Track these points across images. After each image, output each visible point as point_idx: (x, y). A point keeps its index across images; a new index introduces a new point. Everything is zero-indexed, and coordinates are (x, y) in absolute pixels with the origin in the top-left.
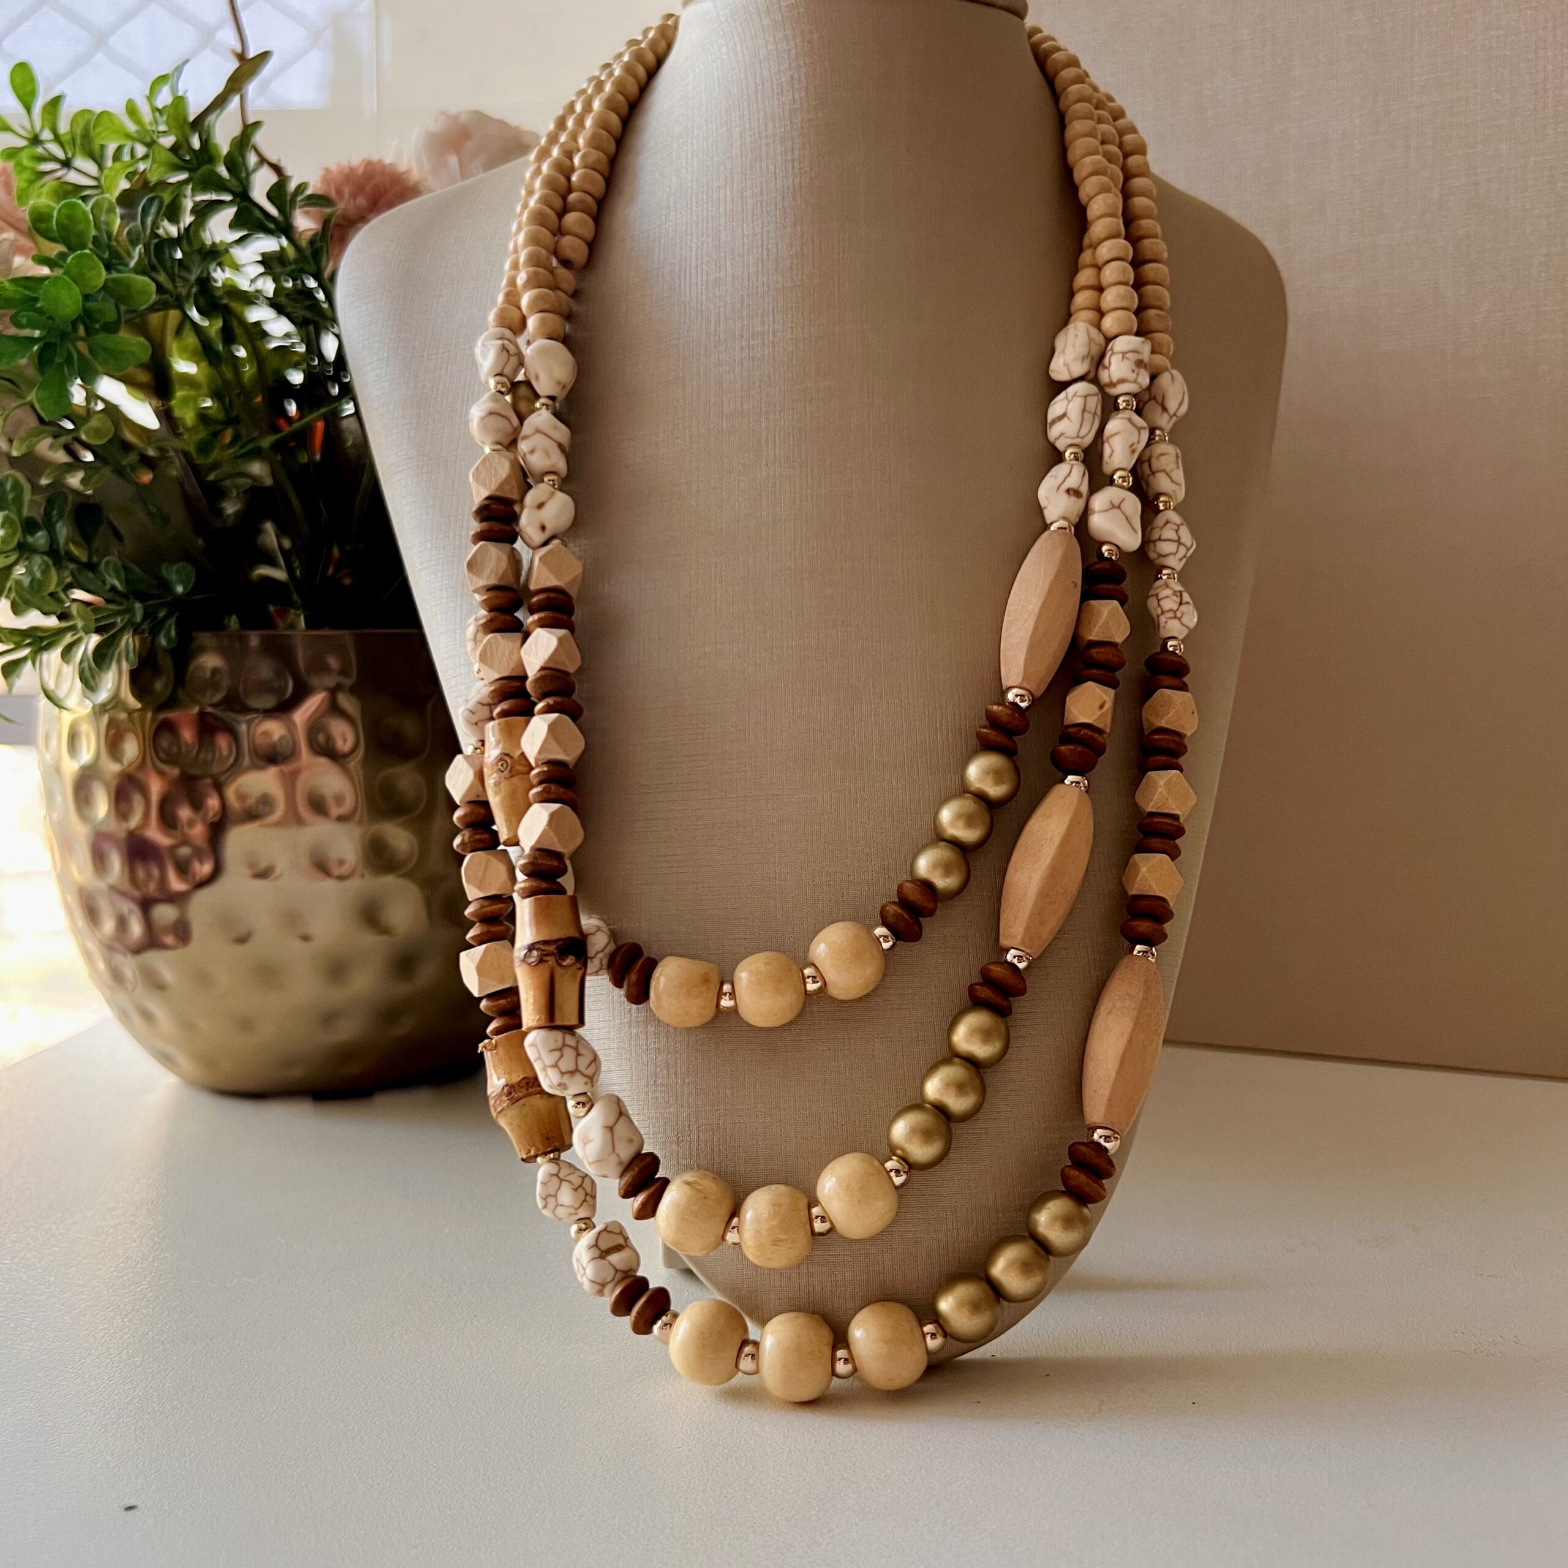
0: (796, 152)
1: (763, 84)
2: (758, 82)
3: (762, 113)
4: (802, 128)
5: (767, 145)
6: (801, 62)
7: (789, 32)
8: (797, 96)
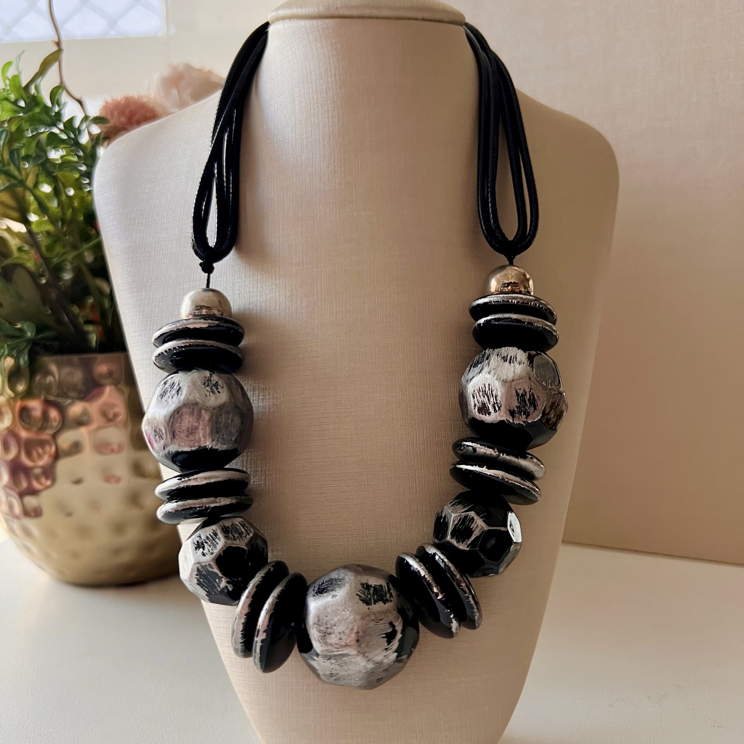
0: (330, 113)
1: (311, 73)
2: (308, 71)
3: (311, 90)
4: (333, 98)
5: (314, 109)
6: (331, 61)
7: (324, 43)
8: (329, 80)
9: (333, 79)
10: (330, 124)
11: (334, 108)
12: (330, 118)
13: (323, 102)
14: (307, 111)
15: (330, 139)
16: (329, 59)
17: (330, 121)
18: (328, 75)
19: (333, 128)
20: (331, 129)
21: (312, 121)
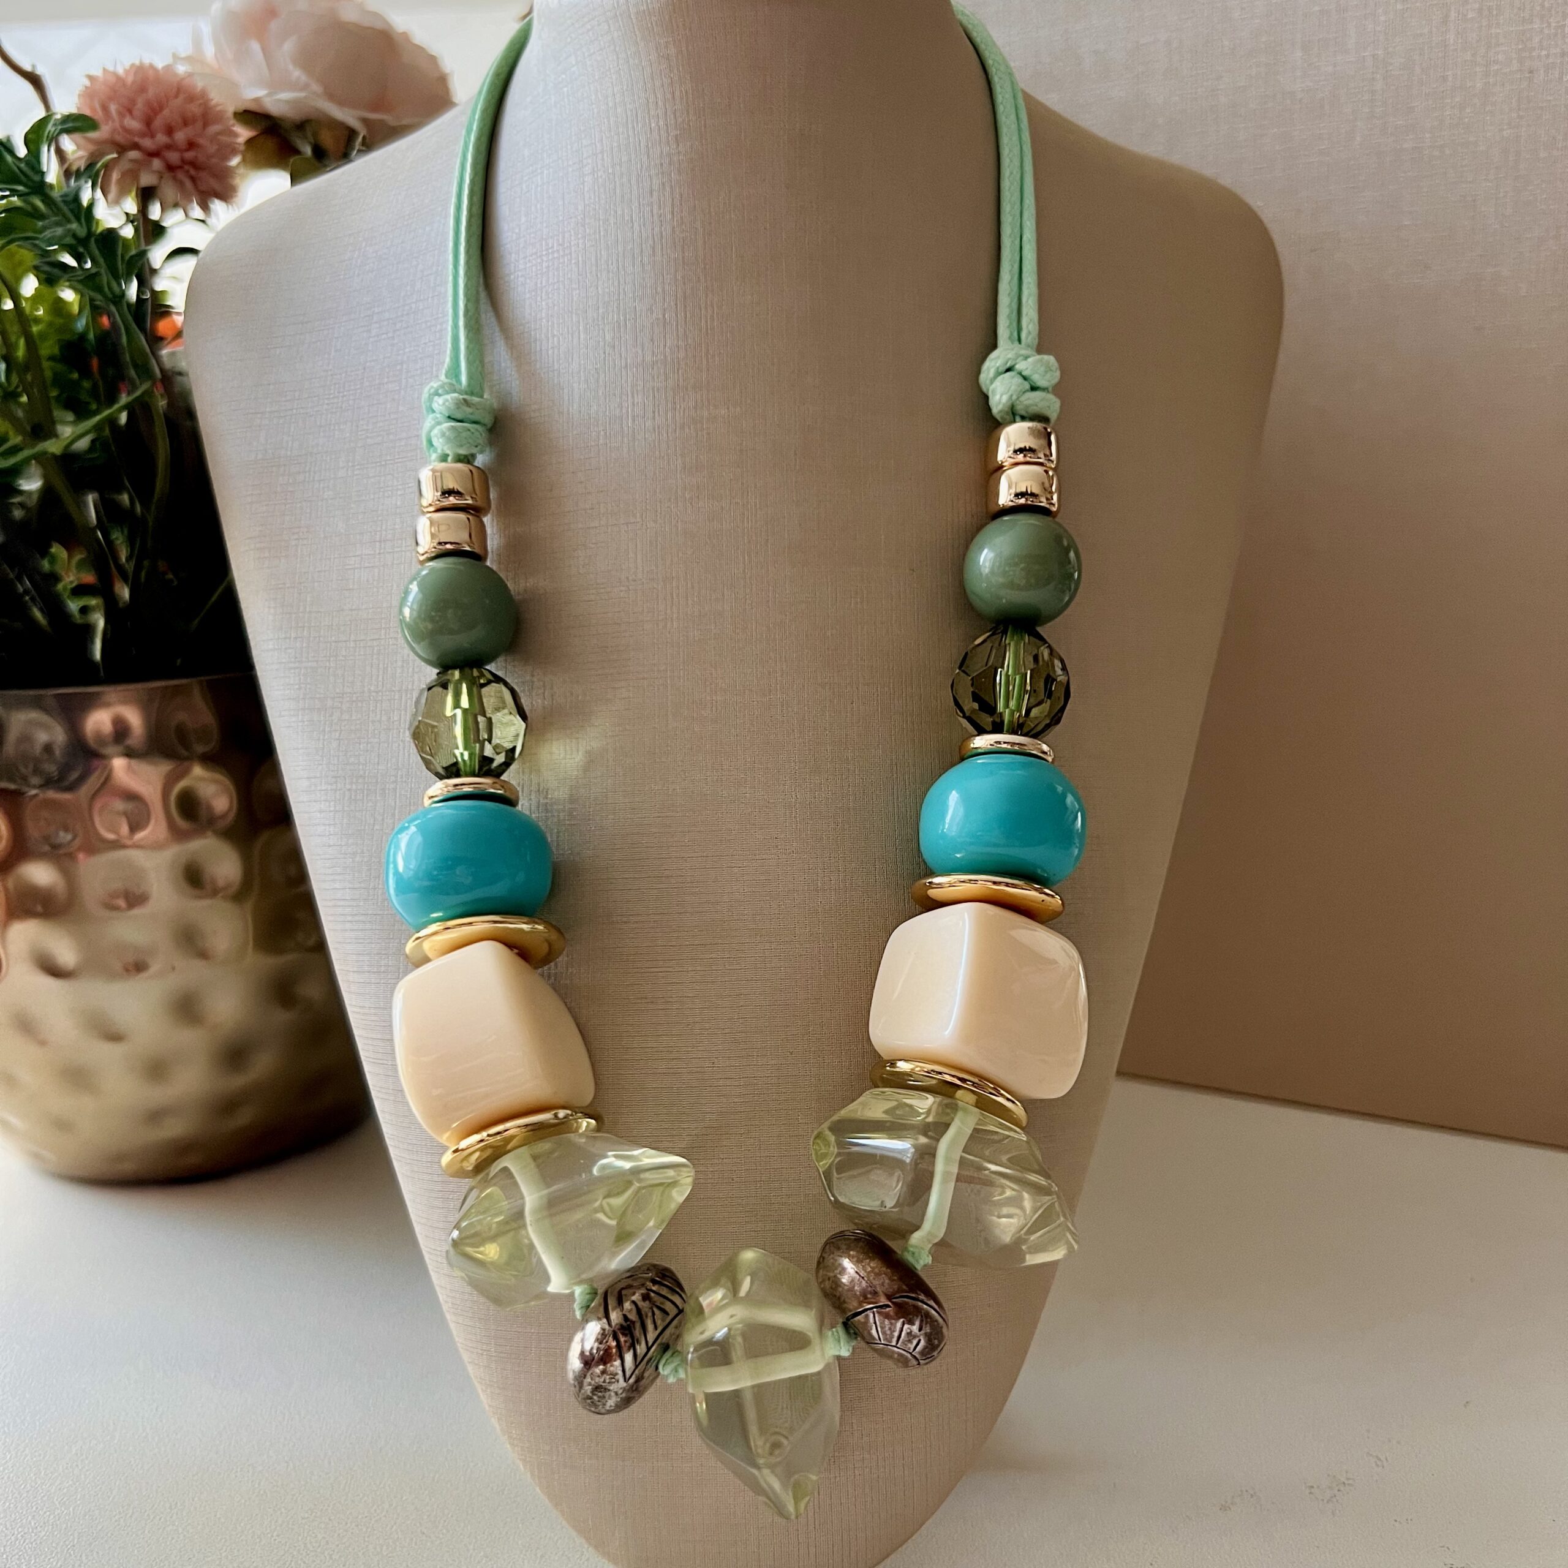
1: (615, 107)
3: (615, 143)
4: (662, 164)
5: (622, 185)
7: (641, 45)
9: (661, 123)
10: (656, 217)
11: (663, 184)
12: (655, 207)
13: (641, 172)
14: (607, 190)
15: (654, 251)
16: (653, 79)
17: (655, 211)
18: (652, 113)
19: (661, 228)
20: (657, 229)
21: (619, 212)
